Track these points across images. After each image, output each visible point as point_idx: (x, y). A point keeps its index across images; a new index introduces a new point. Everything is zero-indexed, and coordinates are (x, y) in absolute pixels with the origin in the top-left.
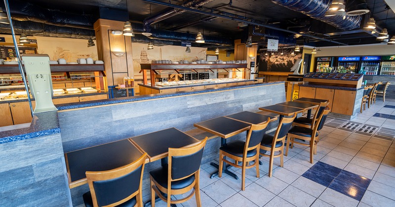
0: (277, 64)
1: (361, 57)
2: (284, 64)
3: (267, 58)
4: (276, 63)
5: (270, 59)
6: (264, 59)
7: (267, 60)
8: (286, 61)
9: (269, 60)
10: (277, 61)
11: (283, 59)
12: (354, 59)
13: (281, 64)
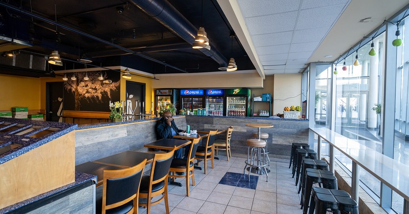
0: (88, 97)
1: (205, 90)
2: (97, 97)
3: (74, 86)
4: (87, 95)
5: (78, 88)
6: (69, 88)
7: (73, 90)
8: (99, 92)
9: (77, 90)
10: (88, 92)
11: (95, 89)
12: (197, 92)
13: (93, 97)
